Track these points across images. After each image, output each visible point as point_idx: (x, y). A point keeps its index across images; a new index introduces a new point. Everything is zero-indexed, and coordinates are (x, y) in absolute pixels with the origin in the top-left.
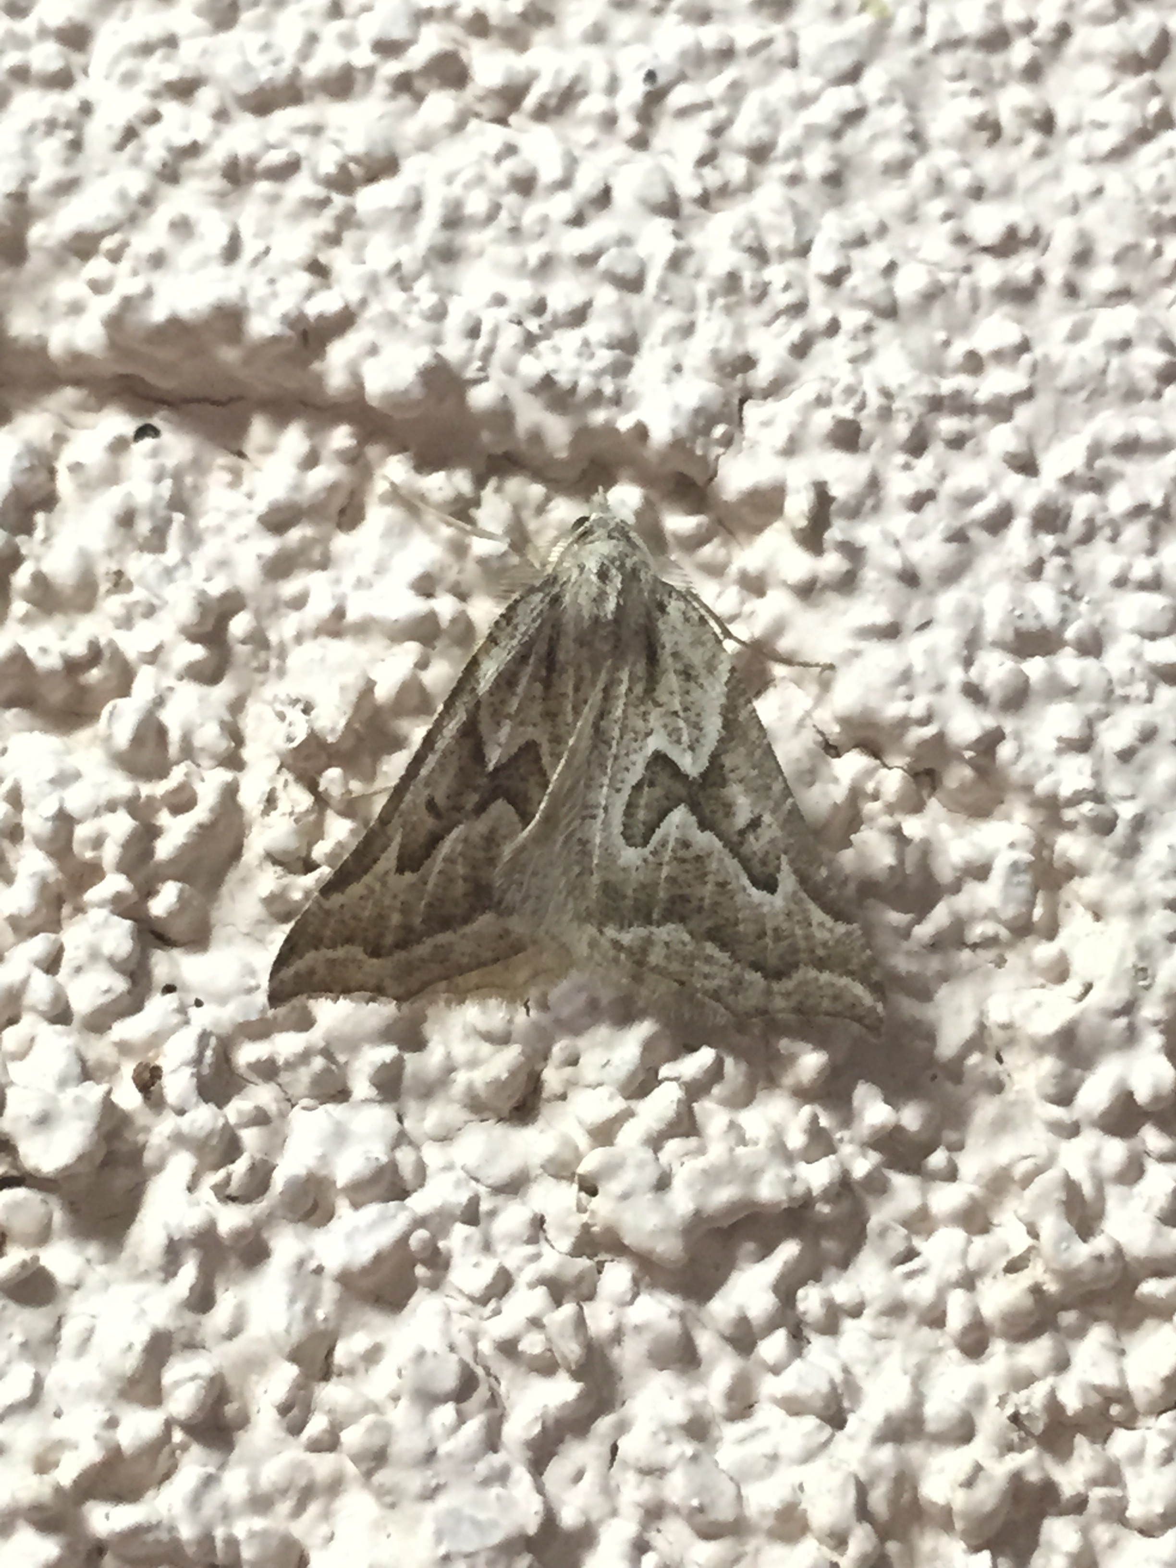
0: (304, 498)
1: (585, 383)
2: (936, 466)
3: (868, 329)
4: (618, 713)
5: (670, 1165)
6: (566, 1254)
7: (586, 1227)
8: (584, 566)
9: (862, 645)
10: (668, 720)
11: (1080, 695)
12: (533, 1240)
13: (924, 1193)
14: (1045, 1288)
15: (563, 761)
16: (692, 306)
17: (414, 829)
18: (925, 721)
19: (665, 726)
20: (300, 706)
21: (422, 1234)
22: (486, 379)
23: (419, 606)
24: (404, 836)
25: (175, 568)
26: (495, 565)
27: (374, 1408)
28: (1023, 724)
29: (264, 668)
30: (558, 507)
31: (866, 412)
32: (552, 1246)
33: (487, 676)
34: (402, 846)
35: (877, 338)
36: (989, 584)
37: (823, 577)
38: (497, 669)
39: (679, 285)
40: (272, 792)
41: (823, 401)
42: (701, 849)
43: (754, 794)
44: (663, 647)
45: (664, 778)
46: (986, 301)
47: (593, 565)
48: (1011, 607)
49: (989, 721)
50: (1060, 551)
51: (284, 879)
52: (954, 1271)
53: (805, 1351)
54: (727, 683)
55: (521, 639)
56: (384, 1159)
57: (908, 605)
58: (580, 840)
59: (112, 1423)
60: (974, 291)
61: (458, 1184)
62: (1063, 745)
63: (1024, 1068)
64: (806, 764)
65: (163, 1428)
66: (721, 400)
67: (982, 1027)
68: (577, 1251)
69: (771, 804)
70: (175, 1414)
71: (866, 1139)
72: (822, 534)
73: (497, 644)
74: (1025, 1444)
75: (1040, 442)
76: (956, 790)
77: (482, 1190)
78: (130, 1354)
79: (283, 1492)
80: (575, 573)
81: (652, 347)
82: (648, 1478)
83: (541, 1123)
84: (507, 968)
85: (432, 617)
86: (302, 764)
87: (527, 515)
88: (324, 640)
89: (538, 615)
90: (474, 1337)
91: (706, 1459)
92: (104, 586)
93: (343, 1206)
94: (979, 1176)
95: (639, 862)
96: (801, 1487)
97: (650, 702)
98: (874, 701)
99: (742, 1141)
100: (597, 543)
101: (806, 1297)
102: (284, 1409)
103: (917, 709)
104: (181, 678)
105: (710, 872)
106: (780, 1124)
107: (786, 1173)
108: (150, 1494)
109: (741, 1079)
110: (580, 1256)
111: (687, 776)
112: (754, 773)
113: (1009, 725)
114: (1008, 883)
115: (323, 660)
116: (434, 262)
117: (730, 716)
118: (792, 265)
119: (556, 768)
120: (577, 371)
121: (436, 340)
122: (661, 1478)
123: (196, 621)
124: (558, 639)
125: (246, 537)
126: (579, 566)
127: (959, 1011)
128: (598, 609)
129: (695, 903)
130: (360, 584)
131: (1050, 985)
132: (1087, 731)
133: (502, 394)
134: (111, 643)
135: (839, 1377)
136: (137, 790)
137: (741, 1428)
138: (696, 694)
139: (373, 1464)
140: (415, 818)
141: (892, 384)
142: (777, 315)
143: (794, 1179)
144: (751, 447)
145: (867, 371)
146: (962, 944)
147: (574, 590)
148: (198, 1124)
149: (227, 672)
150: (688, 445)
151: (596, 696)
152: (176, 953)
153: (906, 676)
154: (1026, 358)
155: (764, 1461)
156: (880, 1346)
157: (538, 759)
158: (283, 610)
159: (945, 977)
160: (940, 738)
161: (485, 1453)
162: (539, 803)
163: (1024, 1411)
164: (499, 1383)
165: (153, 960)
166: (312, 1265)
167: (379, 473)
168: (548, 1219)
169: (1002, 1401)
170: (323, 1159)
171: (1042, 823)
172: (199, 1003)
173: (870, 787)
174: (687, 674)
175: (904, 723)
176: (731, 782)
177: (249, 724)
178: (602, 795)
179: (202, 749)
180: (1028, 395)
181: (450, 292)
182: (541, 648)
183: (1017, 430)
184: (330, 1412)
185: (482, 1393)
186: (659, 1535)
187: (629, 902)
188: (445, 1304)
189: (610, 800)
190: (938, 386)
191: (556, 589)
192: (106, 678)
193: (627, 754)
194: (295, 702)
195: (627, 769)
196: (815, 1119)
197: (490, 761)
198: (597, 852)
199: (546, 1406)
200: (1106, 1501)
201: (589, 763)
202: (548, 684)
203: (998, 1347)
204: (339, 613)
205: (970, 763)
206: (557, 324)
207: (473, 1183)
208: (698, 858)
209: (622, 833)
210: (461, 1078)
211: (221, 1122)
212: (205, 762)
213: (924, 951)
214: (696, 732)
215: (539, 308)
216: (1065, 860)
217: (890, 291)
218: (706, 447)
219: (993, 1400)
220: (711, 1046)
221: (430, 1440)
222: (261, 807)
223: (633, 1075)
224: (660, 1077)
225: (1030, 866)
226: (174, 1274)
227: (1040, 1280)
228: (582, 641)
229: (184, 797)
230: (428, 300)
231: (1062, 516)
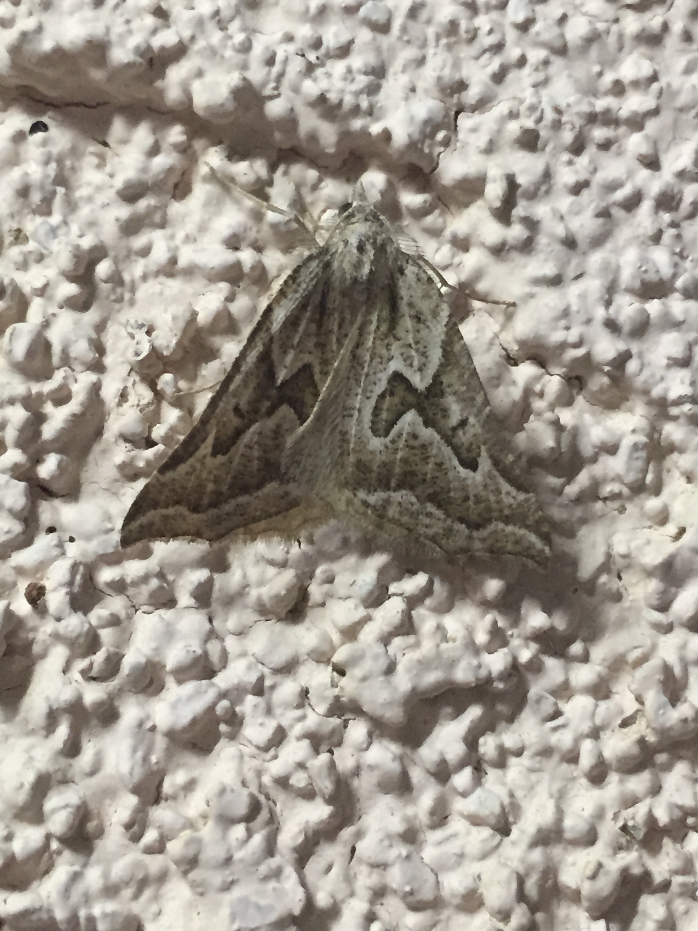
0: (149, 178)
1: (348, 100)
2: (591, 162)
3: (546, 63)
4: (370, 344)
5: (395, 655)
6: (324, 716)
7: (337, 698)
8: (348, 241)
9: (536, 289)
10: (404, 350)
11: (684, 327)
12: (300, 706)
13: (567, 670)
14: (647, 739)
15: (330, 378)
16: (424, 45)
17: (224, 426)
18: (578, 345)
19: (402, 354)
20: (145, 329)
21: (225, 703)
22: (278, 96)
23: (229, 257)
24: (218, 432)
25: (58, 227)
26: (283, 229)
27: (191, 825)
28: (645, 346)
29: (120, 300)
30: (327, 186)
31: (543, 123)
32: (314, 710)
33: (279, 319)
34: (216, 439)
35: (552, 69)
36: (624, 247)
37: (511, 241)
38: (285, 315)
39: (415, 28)
40: (125, 388)
41: (513, 115)
42: (425, 440)
43: (464, 403)
44: (402, 298)
45: (400, 391)
46: (628, 43)
47: (354, 241)
48: (638, 265)
49: (621, 346)
50: (674, 225)
51: (132, 452)
52: (586, 727)
53: (483, 780)
54: (446, 326)
55: (302, 293)
56: (199, 652)
57: (568, 262)
58: (341, 432)
59: (9, 838)
60: (621, 36)
61: (249, 668)
62: (671, 362)
63: (636, 584)
64: (494, 373)
65: (44, 839)
66: (443, 113)
67: (609, 556)
68: (331, 713)
69: (475, 410)
70: (52, 832)
71: (529, 635)
72: (510, 211)
73: (285, 297)
74: (630, 845)
75: (662, 146)
76: (597, 391)
77: (266, 671)
78: (21, 791)
79: (127, 883)
80: (341, 245)
81: (395, 74)
82: (376, 870)
83: (307, 623)
84: (285, 517)
85: (238, 264)
86: (146, 371)
87: (305, 191)
88: (162, 279)
89: (316, 276)
90: (259, 773)
91: (415, 858)
92: (8, 239)
93: (170, 682)
94: (604, 660)
95: (382, 448)
96: (479, 877)
97: (392, 337)
98: (543, 330)
99: (445, 639)
100: (357, 224)
101: (485, 743)
102: (128, 826)
103: (573, 336)
104: (61, 307)
105: (431, 456)
106: (471, 626)
107: (475, 662)
108: (35, 884)
109: (445, 594)
110: (332, 716)
111: (417, 390)
112: (464, 388)
113: (635, 348)
114: (630, 458)
115: (161, 293)
116: (242, 9)
117: (448, 348)
118: (494, 15)
119: (325, 383)
120: (343, 91)
121: (244, 67)
122: (385, 869)
123: (73, 268)
124: (328, 292)
125: (108, 204)
126: (344, 241)
127: (594, 546)
128: (356, 272)
129: (420, 477)
130: (189, 239)
131: (656, 527)
132: (688, 353)
133: (289, 106)
134: (12, 281)
135: (506, 801)
136: (29, 390)
137: (438, 834)
138: (424, 333)
139: (189, 867)
140: (225, 419)
141: (562, 103)
142: (484, 52)
143: (479, 666)
144: (463, 147)
145: (545, 93)
146: (597, 498)
147: (340, 259)
148: (70, 629)
149: (93, 303)
150: (419, 146)
151: (354, 332)
152: (57, 502)
153: (566, 313)
154: (655, 86)
155: (454, 858)
156: (534, 777)
157: (312, 376)
158: (133, 258)
159: (584, 521)
160: (588, 356)
161: (265, 858)
162: (313, 406)
163: (630, 823)
164: (276, 805)
165: (40, 509)
166: (149, 725)
167: (201, 160)
168: (311, 691)
169: (616, 816)
170: (157, 650)
171: (655, 415)
172: (72, 540)
173: (538, 388)
174: (418, 318)
175: (563, 346)
176: (447, 394)
177: (108, 340)
178: (357, 402)
179: (76, 359)
180: (655, 112)
181: (255, 31)
182: (317, 299)
183: (647, 138)
184: (159, 827)
185: (264, 815)
186: (382, 907)
187: (374, 475)
188: (240, 750)
189: (363, 405)
190: (592, 105)
191: (329, 257)
192: (8, 308)
193: (375, 373)
194: (142, 326)
195: (375, 384)
196: (495, 623)
197: (279, 378)
198: (353, 440)
199: (307, 822)
200: (683, 885)
201: (348, 378)
202: (320, 324)
203: (613, 778)
204: (173, 261)
205: (608, 374)
206: (328, 56)
207: (260, 666)
208: (424, 446)
209: (370, 428)
210: (254, 593)
211: (86, 627)
212: (78, 368)
213: (571, 504)
214: (424, 360)
215: (317, 44)
216: (669, 441)
217: (562, 36)
218: (431, 146)
219: (610, 815)
220: (426, 572)
221: (229, 850)
222: (117, 400)
223: (371, 593)
224: (389, 593)
225: (645, 446)
226: (54, 731)
227: (644, 734)
228: (344, 294)
229: (64, 393)
230: (239, 37)
231: (676, 200)
